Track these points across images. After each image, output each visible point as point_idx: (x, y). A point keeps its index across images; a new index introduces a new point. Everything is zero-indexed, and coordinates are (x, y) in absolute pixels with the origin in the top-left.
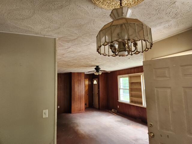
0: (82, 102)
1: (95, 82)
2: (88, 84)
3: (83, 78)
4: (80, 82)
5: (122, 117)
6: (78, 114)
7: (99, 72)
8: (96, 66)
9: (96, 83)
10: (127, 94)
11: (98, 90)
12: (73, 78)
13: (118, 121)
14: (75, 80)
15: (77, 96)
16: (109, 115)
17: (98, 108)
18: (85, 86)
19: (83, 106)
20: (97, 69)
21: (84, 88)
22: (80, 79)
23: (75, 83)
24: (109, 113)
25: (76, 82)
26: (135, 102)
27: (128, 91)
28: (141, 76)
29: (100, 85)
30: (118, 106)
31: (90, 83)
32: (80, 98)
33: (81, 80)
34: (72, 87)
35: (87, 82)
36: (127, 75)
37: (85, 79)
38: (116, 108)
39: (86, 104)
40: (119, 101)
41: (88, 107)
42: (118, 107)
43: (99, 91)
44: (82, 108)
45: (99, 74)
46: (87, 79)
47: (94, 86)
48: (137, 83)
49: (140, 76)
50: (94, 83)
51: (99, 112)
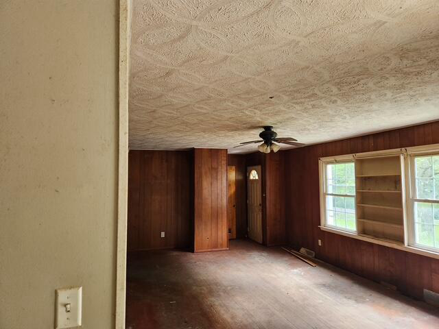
0: (220, 226)
1: (254, 175)
2: (234, 178)
3: (224, 162)
4: (215, 175)
5: (333, 275)
6: (210, 257)
7: (271, 144)
8: (265, 127)
9: (257, 178)
10: (347, 210)
11: (262, 196)
12: (197, 161)
13: (324, 285)
14: (202, 168)
15: (209, 211)
16: (293, 266)
17: (260, 241)
18: (229, 185)
19: (223, 234)
20: (268, 135)
21: (225, 189)
22: (215, 165)
23: (204, 177)
24: (293, 257)
25: (206, 173)
26: (376, 235)
27: (352, 201)
28: (402, 158)
29: (268, 183)
30: (320, 241)
31: (240, 177)
32: (216, 215)
33: (218, 168)
34: (196, 186)
35: (233, 175)
36: (350, 157)
37: (228, 168)
38: (311, 246)
39: (230, 231)
40: (322, 227)
41: (235, 237)
42: (320, 244)
43: (264, 199)
44: (220, 241)
45: (272, 151)
46: (234, 167)
47: (249, 185)
48: (384, 179)
49: (398, 158)
50: (251, 177)
51: (265, 254)
